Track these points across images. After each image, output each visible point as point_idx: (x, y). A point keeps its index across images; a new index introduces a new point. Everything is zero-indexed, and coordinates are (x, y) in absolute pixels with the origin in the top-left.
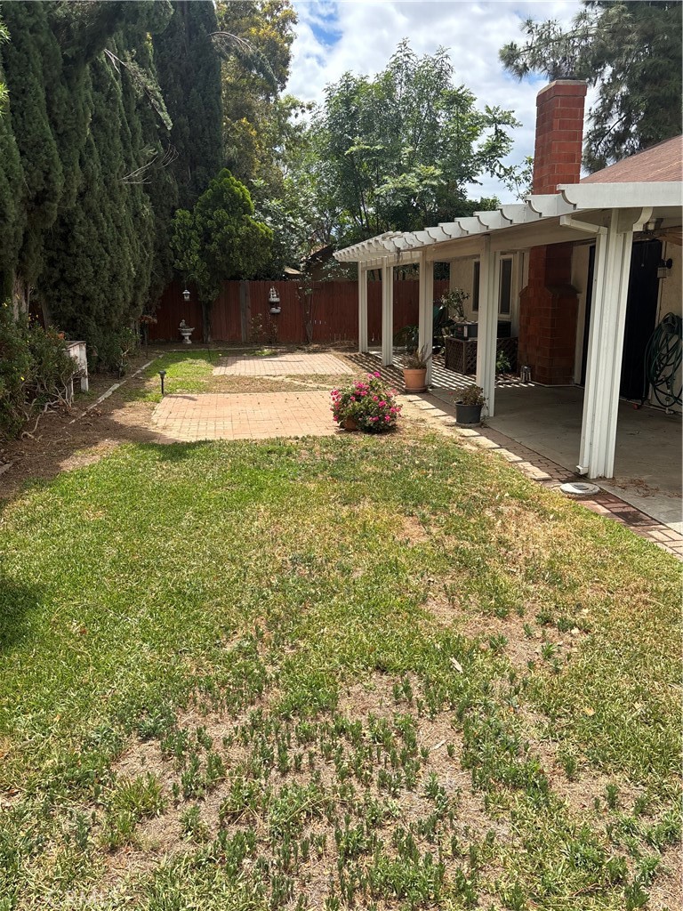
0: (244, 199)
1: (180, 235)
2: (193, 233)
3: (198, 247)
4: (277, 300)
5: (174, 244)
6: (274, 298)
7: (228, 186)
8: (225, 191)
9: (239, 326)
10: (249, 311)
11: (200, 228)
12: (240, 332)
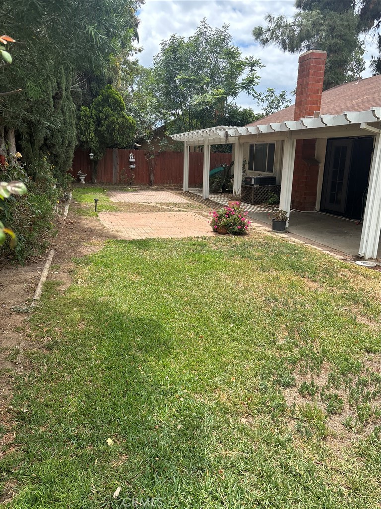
0: (120, 102)
1: (84, 121)
2: (91, 120)
3: (94, 128)
4: (134, 160)
5: (80, 126)
6: (132, 159)
7: (112, 94)
8: (110, 97)
9: (112, 174)
10: (118, 166)
11: (95, 117)
12: (112, 178)
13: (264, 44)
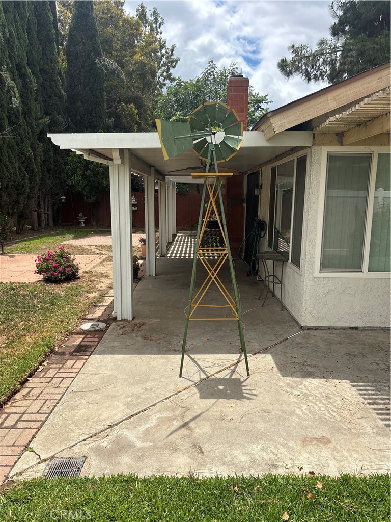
2: (79, 165)
4: (136, 203)
5: (67, 171)
13: (288, 76)
